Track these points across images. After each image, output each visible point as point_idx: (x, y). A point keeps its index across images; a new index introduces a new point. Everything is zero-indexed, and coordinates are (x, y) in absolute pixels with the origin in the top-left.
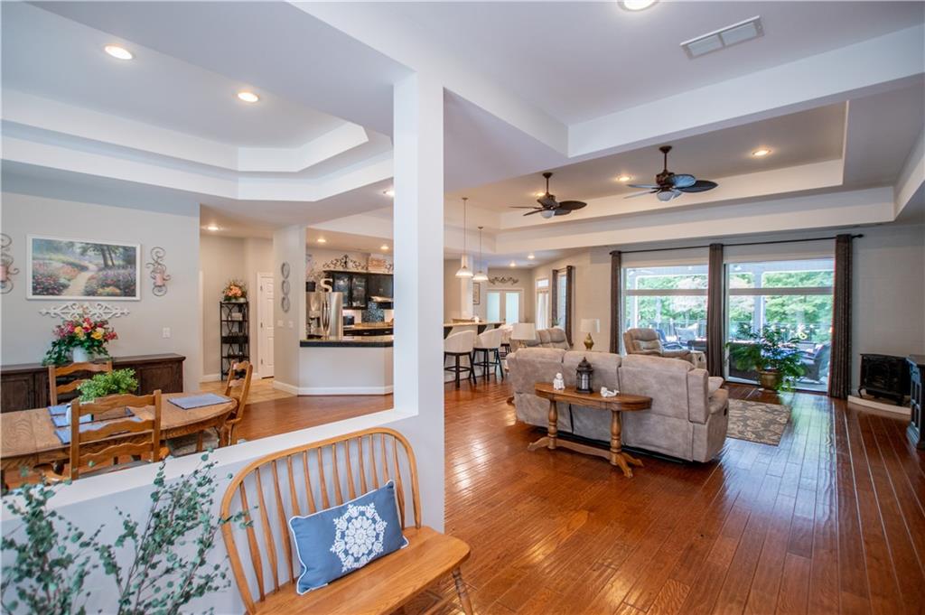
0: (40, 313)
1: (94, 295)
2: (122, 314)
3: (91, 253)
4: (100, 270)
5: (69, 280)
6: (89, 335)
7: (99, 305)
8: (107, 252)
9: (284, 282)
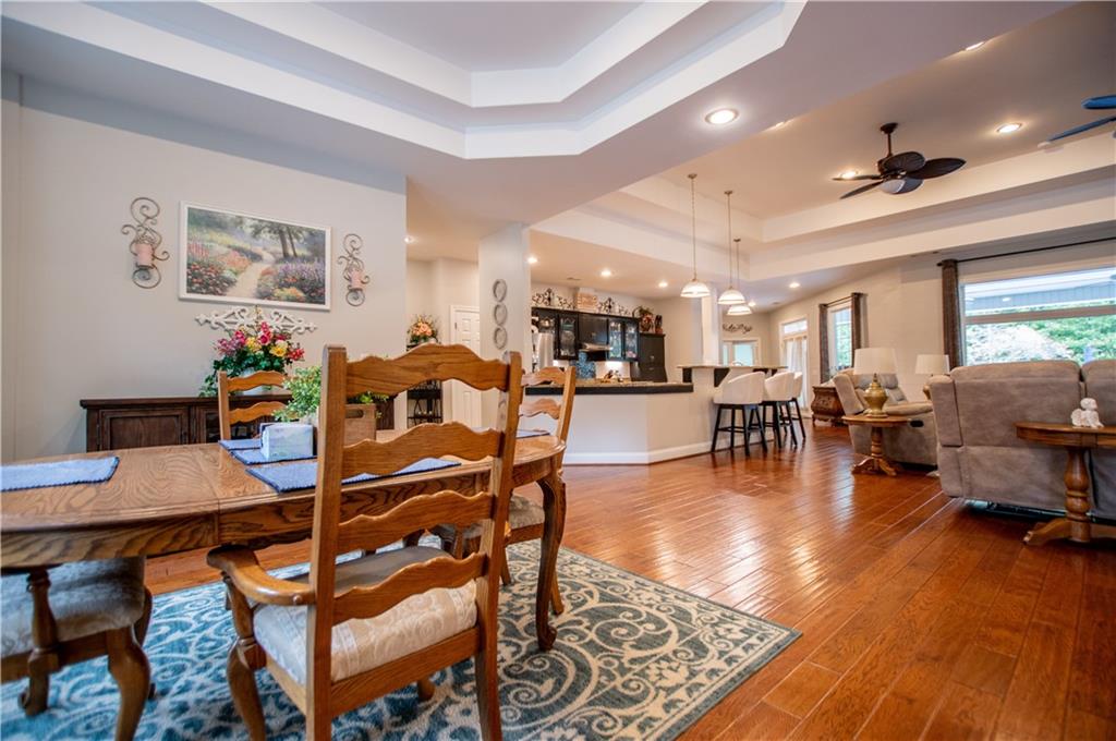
0: (197, 320)
1: (269, 299)
2: (308, 328)
3: (265, 236)
4: (278, 262)
5: (236, 274)
6: (266, 349)
7: (276, 313)
8: (287, 236)
9: (497, 307)
